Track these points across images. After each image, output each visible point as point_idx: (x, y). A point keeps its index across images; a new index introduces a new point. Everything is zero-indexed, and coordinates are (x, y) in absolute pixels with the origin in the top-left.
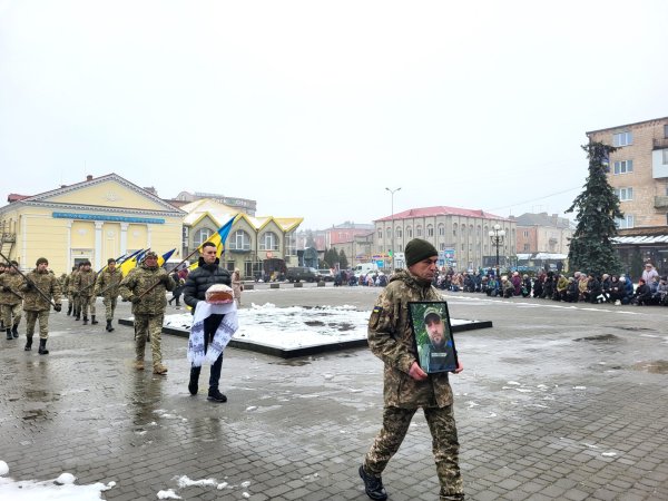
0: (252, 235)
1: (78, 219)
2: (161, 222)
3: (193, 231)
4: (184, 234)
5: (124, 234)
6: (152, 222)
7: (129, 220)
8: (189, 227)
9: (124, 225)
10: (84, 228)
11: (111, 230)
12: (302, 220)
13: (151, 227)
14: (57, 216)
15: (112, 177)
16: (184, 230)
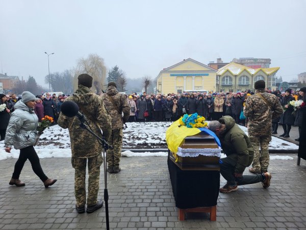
0: (250, 77)
1: (178, 76)
2: (207, 75)
3: (221, 78)
4: (217, 79)
5: (193, 80)
6: (204, 75)
7: (195, 75)
8: (220, 76)
9: (194, 77)
10: (180, 79)
11: (189, 79)
12: (279, 69)
13: (204, 77)
14: (172, 75)
15: (189, 60)
16: (217, 77)
